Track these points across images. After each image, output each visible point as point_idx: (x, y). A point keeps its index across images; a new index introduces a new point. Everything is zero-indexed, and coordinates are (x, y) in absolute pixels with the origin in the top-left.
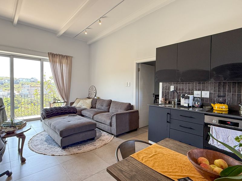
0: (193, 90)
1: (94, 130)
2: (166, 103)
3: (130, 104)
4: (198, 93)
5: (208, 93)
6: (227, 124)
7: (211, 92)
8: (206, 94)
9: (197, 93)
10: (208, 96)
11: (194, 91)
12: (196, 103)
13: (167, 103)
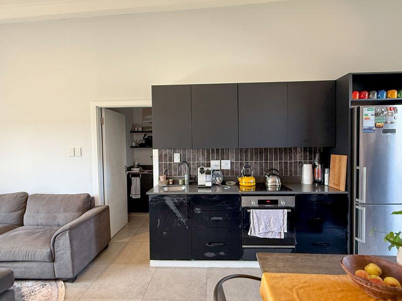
0: (208, 160)
1: (7, 291)
2: (169, 184)
3: (89, 196)
4: (217, 164)
5: (229, 162)
6: (267, 204)
7: (232, 161)
8: (226, 165)
9: (215, 164)
10: (229, 167)
11: (211, 161)
12: (217, 179)
13: (171, 183)
